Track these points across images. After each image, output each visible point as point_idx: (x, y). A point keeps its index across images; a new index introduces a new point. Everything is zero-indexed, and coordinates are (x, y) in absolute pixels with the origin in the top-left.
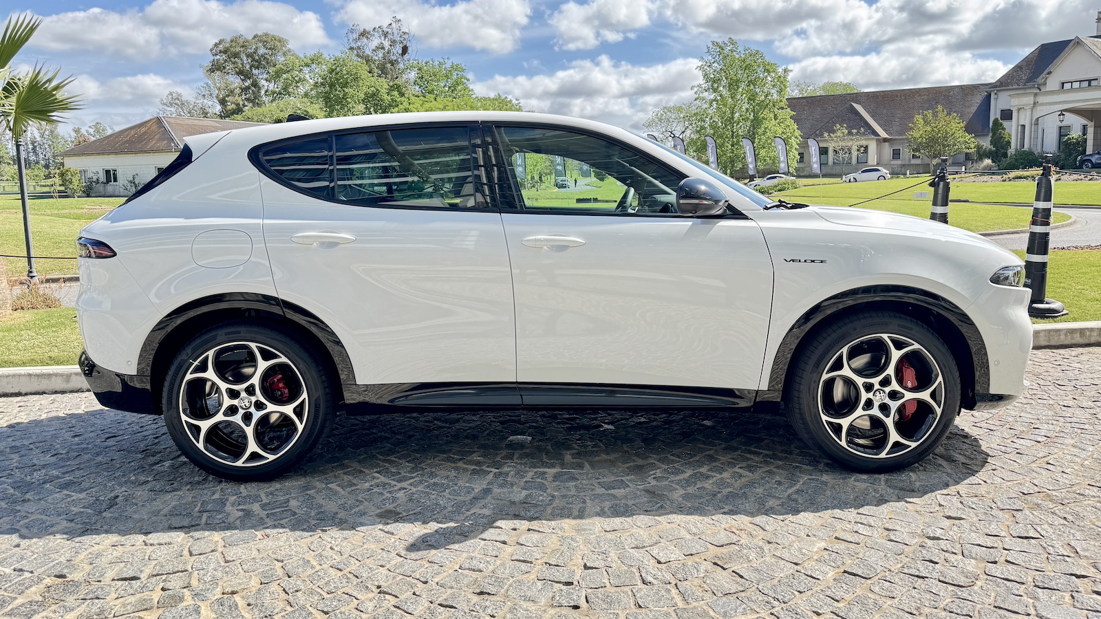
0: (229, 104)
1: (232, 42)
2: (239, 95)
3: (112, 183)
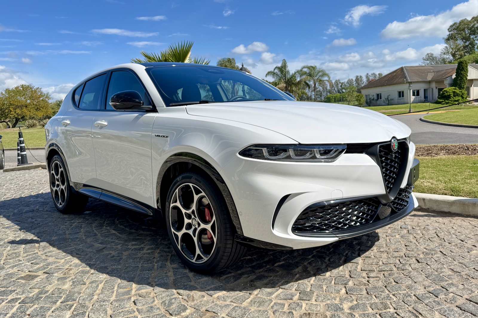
0: (457, 56)
1: (460, 23)
2: (462, 50)
3: (379, 100)
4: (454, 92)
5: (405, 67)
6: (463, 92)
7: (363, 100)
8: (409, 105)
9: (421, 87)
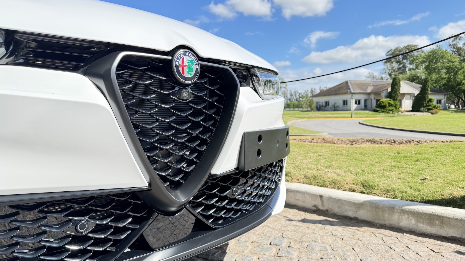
0: (393, 75)
1: (395, 50)
2: (397, 71)
3: (327, 106)
4: (389, 103)
5: (349, 81)
6: (396, 103)
7: (314, 106)
8: (351, 112)
9: (362, 98)
